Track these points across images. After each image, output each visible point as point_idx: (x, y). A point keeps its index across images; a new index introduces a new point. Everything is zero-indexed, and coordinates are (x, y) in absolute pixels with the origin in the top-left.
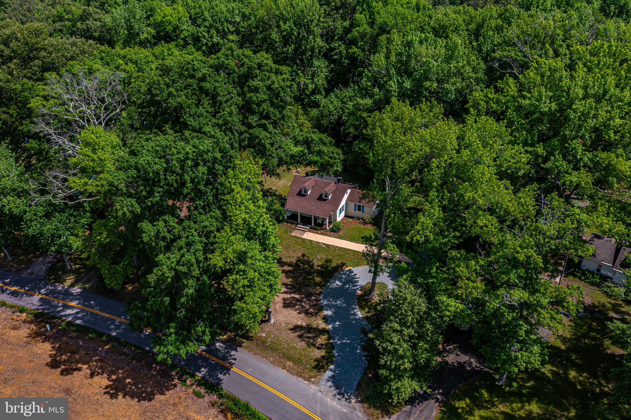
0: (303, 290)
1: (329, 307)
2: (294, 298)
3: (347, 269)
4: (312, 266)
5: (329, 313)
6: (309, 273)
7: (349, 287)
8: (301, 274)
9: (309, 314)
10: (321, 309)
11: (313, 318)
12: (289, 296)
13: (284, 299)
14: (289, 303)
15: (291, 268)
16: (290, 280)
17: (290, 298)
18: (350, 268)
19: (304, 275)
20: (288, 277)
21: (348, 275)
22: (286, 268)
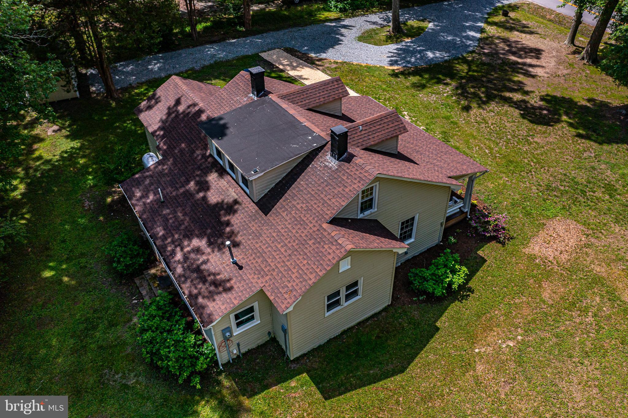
0: (499, 62)
1: (468, 38)
2: (520, 57)
3: (395, 67)
4: (461, 87)
5: (472, 34)
6: (471, 79)
7: (418, 47)
8: (490, 82)
9: (502, 39)
10: (480, 40)
11: (498, 35)
12: (528, 61)
13: (538, 58)
14: (531, 52)
15: (507, 94)
16: (516, 79)
17: (526, 57)
18: (391, 68)
19: (484, 79)
21: (404, 59)
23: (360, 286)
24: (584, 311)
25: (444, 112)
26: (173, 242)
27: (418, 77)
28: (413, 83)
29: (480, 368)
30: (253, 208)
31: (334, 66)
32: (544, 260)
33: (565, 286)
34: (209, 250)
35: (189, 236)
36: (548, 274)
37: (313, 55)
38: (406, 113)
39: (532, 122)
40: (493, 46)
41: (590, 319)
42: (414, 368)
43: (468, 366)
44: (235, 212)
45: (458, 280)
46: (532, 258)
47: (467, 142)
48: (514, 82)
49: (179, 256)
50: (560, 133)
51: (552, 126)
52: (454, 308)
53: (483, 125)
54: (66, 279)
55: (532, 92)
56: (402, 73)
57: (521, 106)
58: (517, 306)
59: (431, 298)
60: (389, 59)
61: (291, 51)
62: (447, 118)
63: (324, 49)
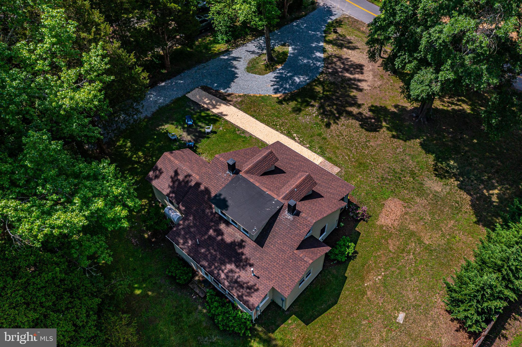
0: (340, 79)
1: (317, 59)
2: (351, 73)
3: (278, 95)
4: (321, 107)
5: (318, 54)
6: (327, 98)
7: (288, 73)
8: (337, 99)
9: (338, 57)
10: (325, 60)
11: (334, 53)
12: (357, 76)
13: (362, 73)
14: (357, 68)
15: (350, 109)
16: (352, 94)
17: (355, 74)
18: (276, 96)
19: (334, 97)
20: (354, 98)
21: (281, 86)
22: (355, 110)
23: (312, 271)
24: (408, 252)
25: (317, 130)
26: (216, 268)
27: (295, 102)
28: (293, 108)
29: (369, 293)
30: (254, 244)
31: (239, 99)
32: (387, 226)
33: (399, 240)
34: (238, 270)
35: (224, 263)
36: (391, 235)
37: (222, 91)
38: (295, 135)
39: (367, 130)
40: (333, 65)
41: (412, 256)
42: (341, 300)
43: (364, 293)
44: (244, 247)
45: (350, 251)
46: (381, 227)
47: (335, 153)
48: (351, 97)
49: (223, 276)
50: (383, 136)
51: (378, 131)
52: (351, 263)
53: (341, 138)
54: (150, 293)
55: (363, 104)
56: (284, 100)
57: (359, 117)
58: (379, 257)
59: (339, 263)
60: (272, 88)
61: (206, 89)
62: (320, 135)
63: (227, 85)
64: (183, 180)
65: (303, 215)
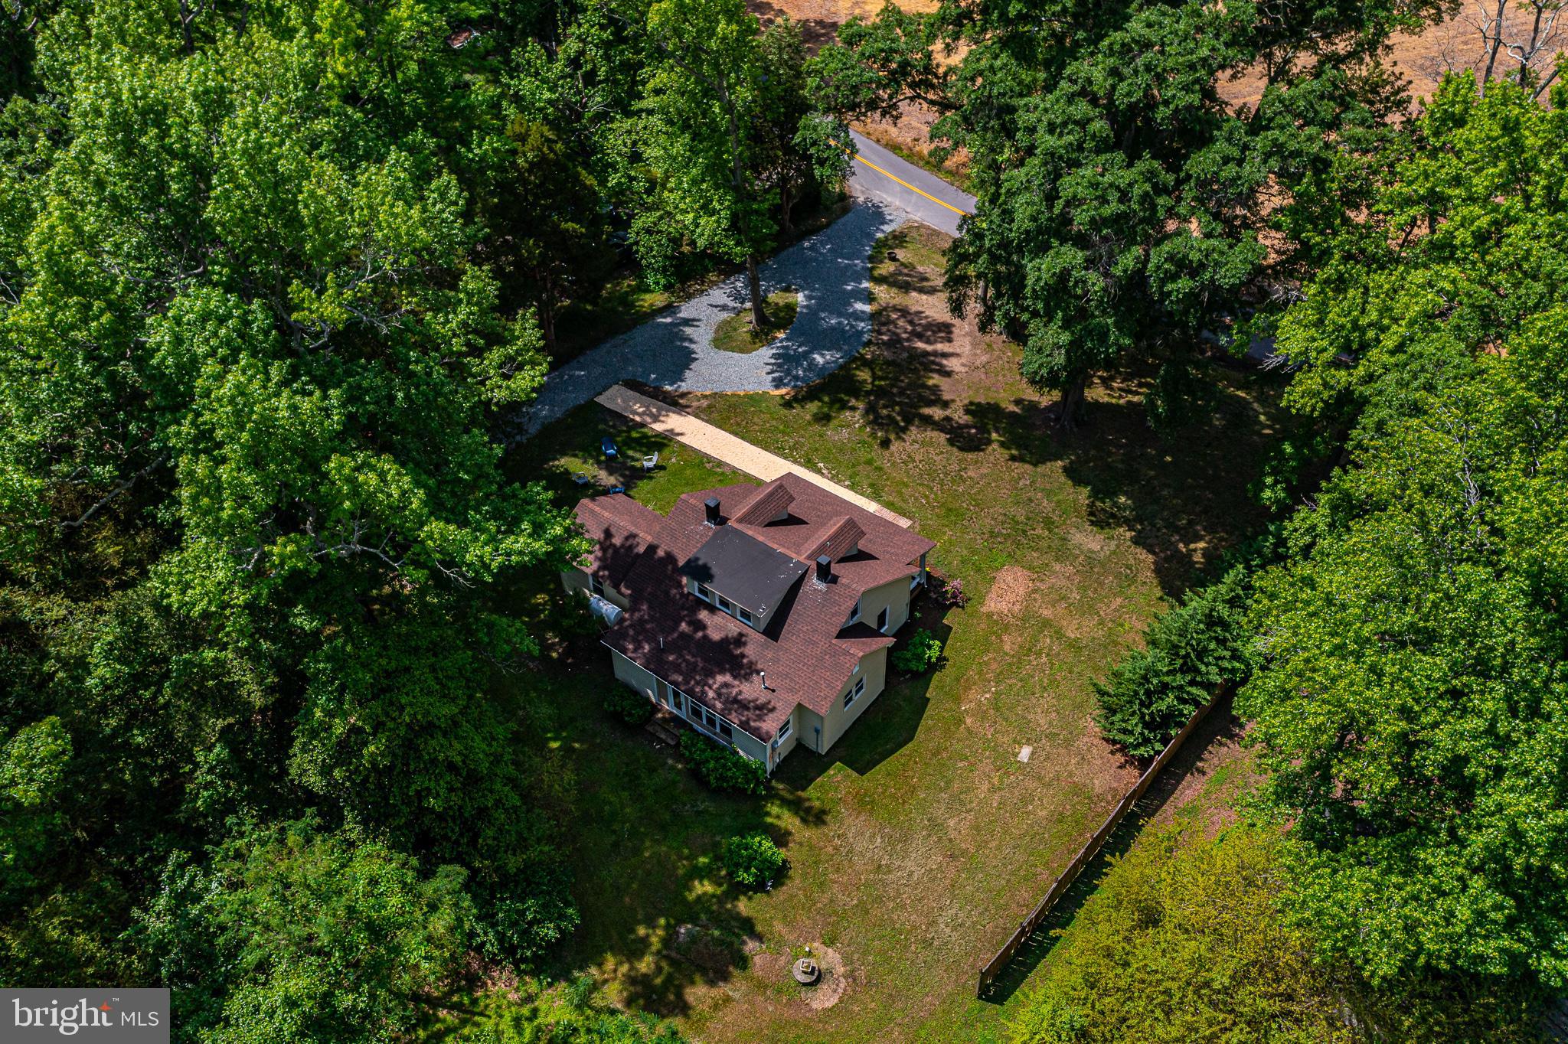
0: (905, 355)
1: (858, 316)
2: (928, 342)
3: (783, 391)
4: (871, 409)
5: (860, 306)
6: (880, 392)
7: (799, 346)
8: (902, 393)
9: (900, 310)
10: (873, 316)
11: (893, 302)
12: (939, 347)
13: (950, 340)
14: (940, 331)
15: (927, 411)
16: (930, 382)
17: (935, 342)
18: (778, 392)
19: (895, 390)
20: (935, 389)
21: (788, 372)
22: (937, 413)
23: (864, 681)
24: (1039, 654)
25: (863, 455)
26: (697, 683)
27: (817, 403)
28: (814, 415)
29: (969, 721)
30: (762, 638)
31: (705, 403)
32: (1000, 614)
33: (1021, 635)
34: (737, 683)
35: (712, 675)
36: (1006, 627)
37: (668, 388)
38: (821, 465)
39: (961, 449)
40: (891, 327)
41: (1044, 659)
42: (920, 734)
43: (959, 722)
44: (745, 644)
45: (934, 653)
46: (990, 615)
47: (900, 494)
48: (929, 388)
49: (711, 694)
50: (992, 458)
51: (983, 450)
52: (937, 676)
53: (911, 466)
54: (577, 745)
55: (953, 401)
56: (795, 399)
57: (945, 426)
58: (986, 663)
59: (916, 676)
60: (770, 377)
61: (634, 385)
62: (869, 462)
63: (678, 376)
64: (622, 546)
65: (843, 580)
